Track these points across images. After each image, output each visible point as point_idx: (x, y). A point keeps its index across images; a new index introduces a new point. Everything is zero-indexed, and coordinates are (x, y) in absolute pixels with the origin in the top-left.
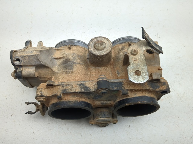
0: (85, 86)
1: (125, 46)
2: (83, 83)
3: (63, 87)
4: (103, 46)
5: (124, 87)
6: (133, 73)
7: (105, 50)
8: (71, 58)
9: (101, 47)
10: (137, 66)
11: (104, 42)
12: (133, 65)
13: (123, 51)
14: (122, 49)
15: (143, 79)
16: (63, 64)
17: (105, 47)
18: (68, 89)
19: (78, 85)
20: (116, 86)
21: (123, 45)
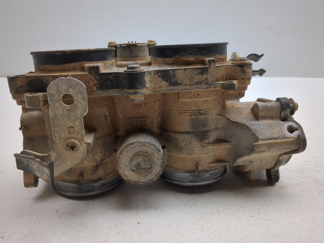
0: (167, 81)
1: (92, 174)
2: (172, 88)
3: (207, 79)
4: (135, 162)
5: (95, 78)
6: (77, 100)
7: (130, 154)
8: (195, 144)
9: (139, 160)
10: (68, 114)
11: (133, 171)
12: (77, 118)
13: (96, 162)
14: (96, 168)
15: (58, 86)
16: (208, 131)
17: (132, 160)
18: (198, 74)
19: (180, 84)
20: (111, 81)
21: (94, 177)
